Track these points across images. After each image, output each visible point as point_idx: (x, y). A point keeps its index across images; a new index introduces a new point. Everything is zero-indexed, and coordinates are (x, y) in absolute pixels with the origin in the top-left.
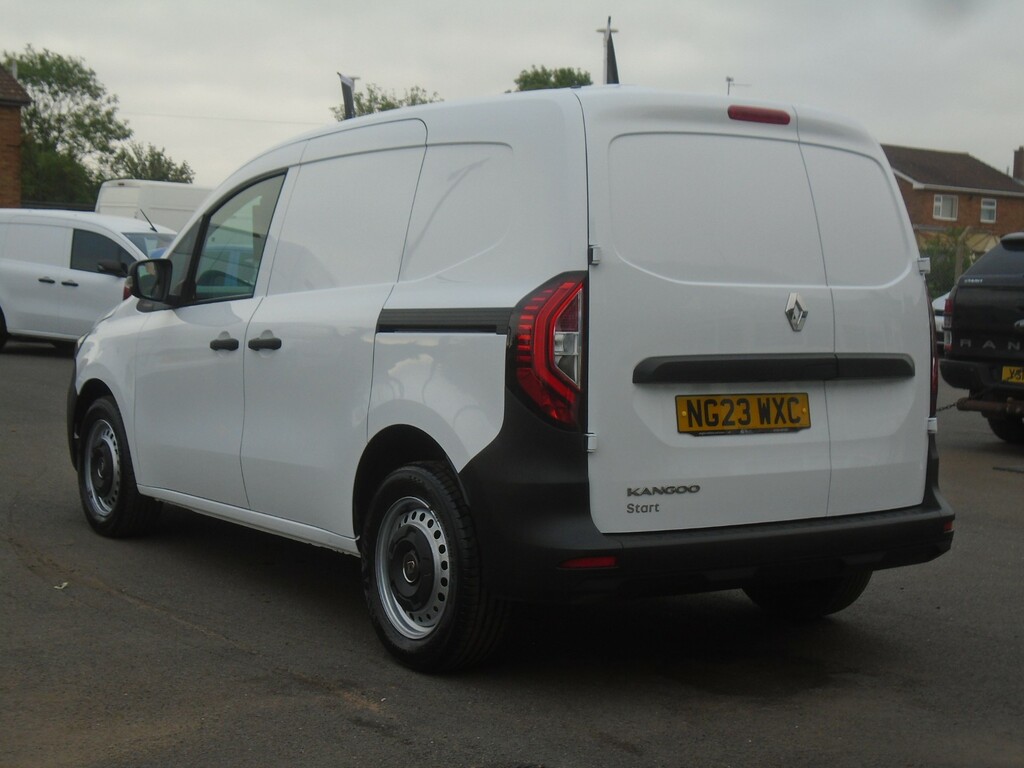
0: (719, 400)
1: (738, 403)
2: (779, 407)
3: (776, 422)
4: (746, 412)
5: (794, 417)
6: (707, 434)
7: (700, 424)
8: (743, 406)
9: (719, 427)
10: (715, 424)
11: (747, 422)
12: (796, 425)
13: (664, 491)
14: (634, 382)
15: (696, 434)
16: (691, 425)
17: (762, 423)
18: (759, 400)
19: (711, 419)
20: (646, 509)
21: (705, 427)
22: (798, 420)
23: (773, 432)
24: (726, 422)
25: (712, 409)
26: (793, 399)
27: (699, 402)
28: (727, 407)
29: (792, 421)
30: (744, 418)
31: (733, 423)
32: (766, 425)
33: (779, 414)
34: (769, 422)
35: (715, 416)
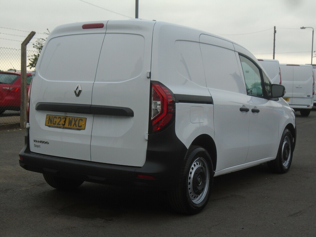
0: (57, 117)
1: (63, 119)
2: (75, 122)
3: (73, 126)
4: (65, 122)
5: (80, 125)
6: (52, 127)
7: (51, 124)
9: (56, 125)
10: (55, 124)
11: (64, 125)
12: (80, 128)
13: (41, 142)
14: (36, 109)
15: (49, 126)
16: (49, 123)
17: (69, 126)
18: (69, 118)
19: (54, 123)
20: (38, 146)
21: (52, 125)
23: (71, 129)
24: (58, 124)
25: (55, 120)
26: (81, 119)
27: (52, 117)
28: (60, 119)
29: (79, 126)
31: (60, 125)
32: (70, 127)
33: (75, 124)
34: (71, 126)
35: (56, 122)
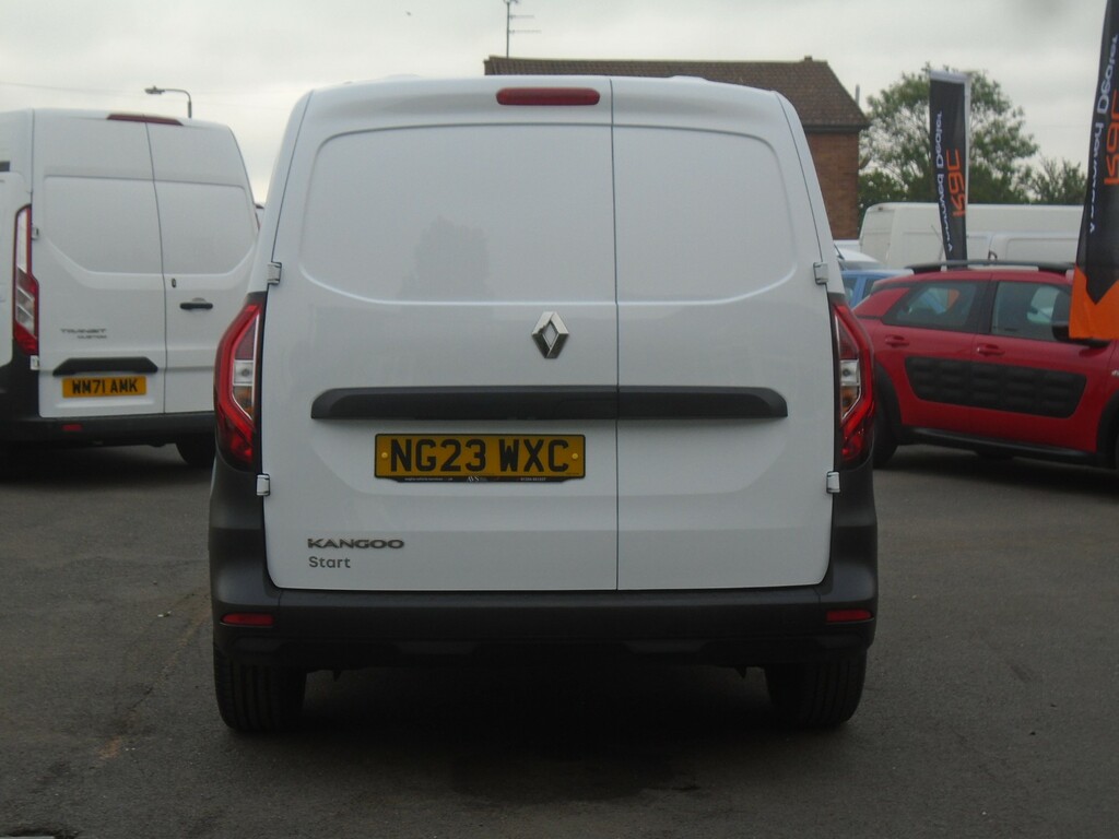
0: (439, 441)
1: (469, 445)
2: (534, 452)
3: (527, 468)
4: (481, 456)
5: (558, 463)
6: (416, 479)
7: (408, 468)
8: (477, 448)
9: (437, 471)
10: (432, 467)
11: (482, 466)
12: (561, 473)
13: (354, 544)
14: (312, 417)
15: (400, 479)
16: (394, 468)
17: (503, 468)
18: (502, 443)
19: (425, 462)
20: (333, 564)
21: (415, 471)
22: (565, 467)
23: (520, 481)
24: (446, 467)
25: (427, 451)
26: (561, 442)
27: (409, 443)
28: (451, 449)
29: (553, 468)
30: (476, 462)
31: (458, 468)
32: (509, 472)
33: (534, 459)
34: (514, 468)
35: (432, 460)
